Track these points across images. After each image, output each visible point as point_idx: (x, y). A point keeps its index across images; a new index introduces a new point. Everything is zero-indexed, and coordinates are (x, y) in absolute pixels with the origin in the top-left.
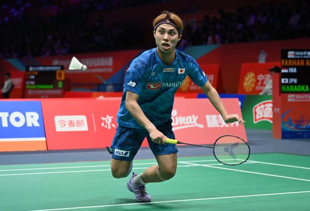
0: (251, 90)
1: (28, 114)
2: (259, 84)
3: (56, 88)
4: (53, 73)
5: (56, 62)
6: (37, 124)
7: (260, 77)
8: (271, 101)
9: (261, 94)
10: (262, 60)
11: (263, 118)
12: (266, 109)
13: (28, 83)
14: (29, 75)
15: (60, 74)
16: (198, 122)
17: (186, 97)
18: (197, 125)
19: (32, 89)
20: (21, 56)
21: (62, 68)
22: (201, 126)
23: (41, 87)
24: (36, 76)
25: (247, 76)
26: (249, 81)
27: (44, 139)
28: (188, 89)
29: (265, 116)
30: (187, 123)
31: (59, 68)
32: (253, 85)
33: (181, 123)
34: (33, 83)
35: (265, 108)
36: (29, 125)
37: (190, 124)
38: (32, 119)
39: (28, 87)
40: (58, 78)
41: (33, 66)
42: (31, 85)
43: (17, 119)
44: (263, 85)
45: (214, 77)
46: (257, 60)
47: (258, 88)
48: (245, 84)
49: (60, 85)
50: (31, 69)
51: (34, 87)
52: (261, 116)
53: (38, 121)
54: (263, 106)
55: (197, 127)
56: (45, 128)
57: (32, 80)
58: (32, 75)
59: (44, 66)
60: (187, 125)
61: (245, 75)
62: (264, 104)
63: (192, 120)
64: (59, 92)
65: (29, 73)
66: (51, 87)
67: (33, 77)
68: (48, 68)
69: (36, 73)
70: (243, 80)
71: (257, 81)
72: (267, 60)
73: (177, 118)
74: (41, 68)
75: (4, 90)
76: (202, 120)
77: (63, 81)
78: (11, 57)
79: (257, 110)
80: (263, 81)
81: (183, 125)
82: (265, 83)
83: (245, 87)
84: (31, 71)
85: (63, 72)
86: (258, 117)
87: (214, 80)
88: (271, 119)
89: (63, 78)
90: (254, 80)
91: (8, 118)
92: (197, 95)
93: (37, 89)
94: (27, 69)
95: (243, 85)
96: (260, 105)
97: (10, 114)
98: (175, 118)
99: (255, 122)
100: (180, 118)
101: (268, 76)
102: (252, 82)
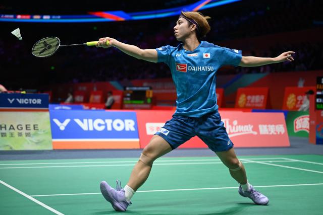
0: (292, 107)
1: (127, 121)
2: (299, 103)
3: (146, 103)
4: (144, 92)
5: (145, 84)
6: (133, 129)
7: (300, 98)
8: (308, 116)
9: (299, 110)
10: (301, 84)
11: (302, 128)
12: (304, 122)
13: (125, 99)
14: (126, 94)
15: (149, 93)
16: (253, 130)
17: (244, 111)
18: (252, 132)
19: (129, 104)
20: (120, 80)
21: (151, 88)
22: (255, 133)
23: (135, 102)
24: (131, 94)
26: (291, 100)
27: (137, 140)
28: (245, 105)
29: (303, 127)
30: (245, 130)
31: (148, 88)
32: (294, 104)
33: (240, 131)
34: (129, 99)
35: (303, 121)
36: (127, 129)
37: (247, 131)
38: (130, 125)
39: (125, 102)
40: (147, 95)
41: (129, 86)
42: (127, 100)
43: (119, 125)
44: (301, 103)
45: (265, 98)
46: (296, 85)
47: (297, 106)
48: (288, 103)
49: (149, 101)
50: (127, 89)
51: (129, 102)
52: (300, 127)
53: (134, 126)
54: (301, 120)
55: (252, 135)
56: (139, 132)
57: (128, 97)
58: (128, 93)
59: (137, 87)
60: (244, 132)
61: (288, 96)
62: (303, 118)
63: (249, 128)
64: (148, 106)
65: (126, 92)
66: (142, 102)
67: (129, 95)
68: (140, 89)
69: (131, 92)
70: (286, 100)
71: (297, 101)
72: (304, 85)
73: (237, 127)
74: (135, 89)
75: (107, 104)
76: (256, 129)
77: (152, 99)
78: (112, 80)
79: (297, 123)
80: (301, 101)
81: (242, 132)
82: (303, 102)
83: (288, 105)
84: (128, 91)
85: (151, 92)
86: (297, 128)
87: (264, 100)
88: (307, 129)
89: (151, 95)
90: (295, 100)
91: (112, 124)
92: (251, 110)
93: (131, 104)
94: (125, 89)
95: (286, 104)
96: (299, 119)
97: (113, 121)
98: (235, 126)
99: (295, 131)
100: (240, 126)
101: (305, 97)
102: (293, 102)
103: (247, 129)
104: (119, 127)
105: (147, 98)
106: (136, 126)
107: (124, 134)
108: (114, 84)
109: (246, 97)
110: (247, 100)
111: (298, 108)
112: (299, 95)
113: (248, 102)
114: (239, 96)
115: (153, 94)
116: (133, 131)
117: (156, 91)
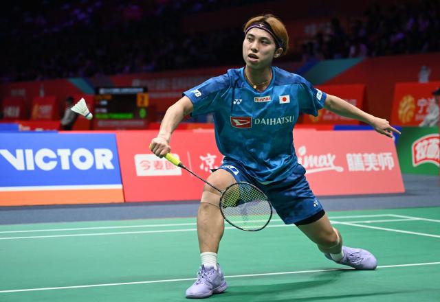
0: (408, 120)
1: (98, 152)
2: (420, 111)
3: (137, 117)
4: (133, 97)
5: (136, 82)
6: (110, 166)
7: (422, 102)
8: (438, 135)
9: (421, 125)
10: (424, 78)
11: (426, 159)
12: (430, 146)
13: (97, 110)
14: (100, 100)
15: (143, 98)
16: (336, 163)
17: (318, 129)
18: (333, 168)
19: (104, 119)
20: (88, 75)
21: (146, 90)
22: (340, 169)
23: (116, 116)
24: (109, 102)
25: (403, 102)
26: (405, 107)
27: (120, 187)
28: (321, 118)
29: (429, 156)
30: (321, 165)
31: (141, 90)
32: (411, 114)
33: (311, 165)
34: (104, 110)
35: (429, 144)
36: (99, 166)
37: (324, 167)
38: (104, 158)
39: (98, 116)
40: (139, 104)
41: (105, 87)
43: (83, 159)
44: (425, 113)
45: (358, 103)
46: (416, 79)
47: (418, 118)
48: (400, 112)
49: (143, 113)
50: (102, 91)
51: (106, 116)
52: (423, 156)
53: (112, 161)
54: (425, 143)
55: (334, 171)
56: (121, 172)
57: (103, 107)
58: (103, 99)
59: (121, 87)
60: (319, 167)
61: (400, 99)
62: (428, 139)
63: (328, 161)
64: (142, 123)
65: (99, 97)
66: (130, 116)
67: (104, 103)
68: (126, 91)
69: (109, 97)
70: (398, 106)
71: (418, 108)
72: (431, 78)
73: (306, 158)
74: (116, 91)
75: (65, 121)
76: (341, 161)
77: (147, 109)
78: (75, 76)
79: (417, 148)
80: (425, 108)
81: (314, 167)
82: (428, 110)
83: (400, 117)
84: (102, 95)
85: (146, 97)
86: (418, 158)
88: (437, 160)
89: (146, 103)
90: (413, 106)
91: (70, 158)
92: (333, 127)
93: (110, 119)
94: (97, 92)
95: (397, 114)
96: (422, 141)
97: (72, 152)
98: (303, 157)
99: (415, 165)
100: (311, 157)
101: (433, 100)
102: (410, 110)
103: (325, 161)
104: (84, 164)
105: (140, 108)
106: (116, 161)
107: (94, 176)
108: (77, 82)
111: (420, 122)
112: (420, 98)
113: (328, 112)
115: (150, 100)
116: (110, 170)
117: (155, 96)
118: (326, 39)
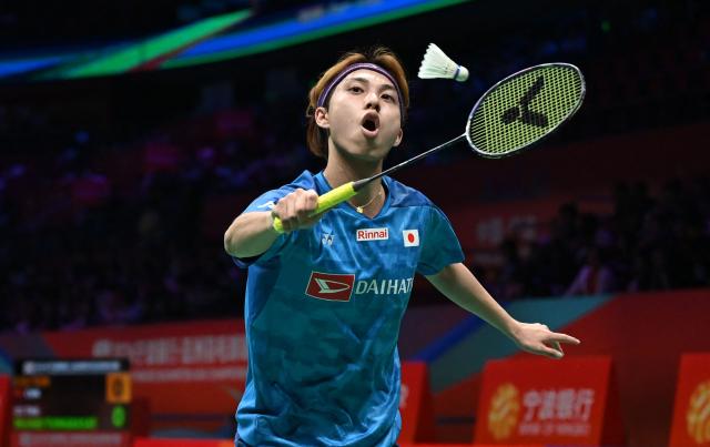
3: (105, 426)
4: (97, 382)
5: (102, 348)
13: (18, 410)
14: (23, 389)
15: (119, 383)
19: (33, 431)
21: (126, 365)
23: (60, 423)
24: (44, 391)
25: (698, 395)
26: (703, 408)
28: (515, 431)
31: (115, 366)
34: (34, 411)
39: (19, 424)
40: (111, 397)
41: (37, 359)
42: (26, 417)
45: (596, 398)
48: (692, 418)
49: (118, 417)
50: (29, 368)
51: (37, 424)
57: (32, 402)
58: (32, 386)
59: (71, 359)
64: (115, 440)
65: (24, 382)
66: (90, 423)
67: (34, 394)
68: (81, 367)
69: (45, 382)
70: (686, 407)
74: (60, 367)
77: (126, 407)
83: (690, 429)
84: (30, 377)
85: (126, 379)
87: (594, 407)
89: (126, 397)
93: (47, 431)
94: (18, 369)
95: (684, 423)
105: (112, 406)
109: (520, 397)
110: (524, 410)
113: (529, 416)
114: (493, 392)
115: (136, 386)
117: (143, 376)
118: (524, 252)
